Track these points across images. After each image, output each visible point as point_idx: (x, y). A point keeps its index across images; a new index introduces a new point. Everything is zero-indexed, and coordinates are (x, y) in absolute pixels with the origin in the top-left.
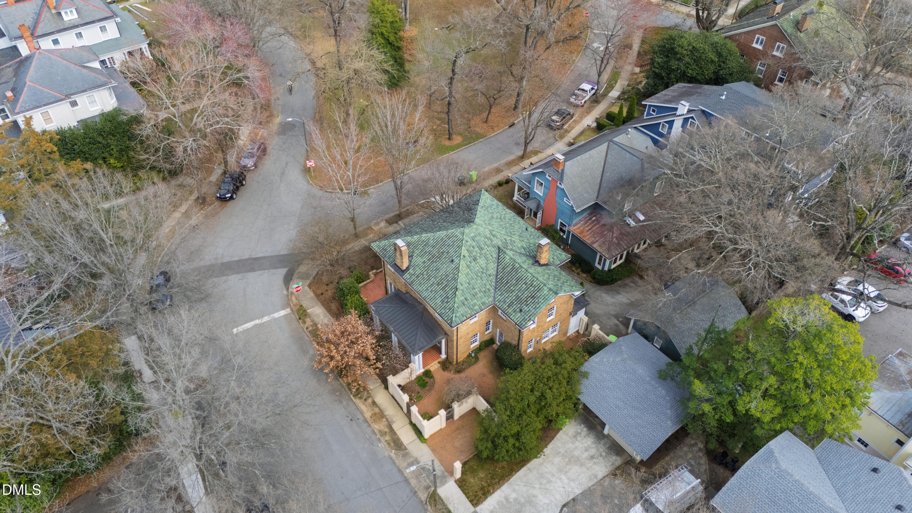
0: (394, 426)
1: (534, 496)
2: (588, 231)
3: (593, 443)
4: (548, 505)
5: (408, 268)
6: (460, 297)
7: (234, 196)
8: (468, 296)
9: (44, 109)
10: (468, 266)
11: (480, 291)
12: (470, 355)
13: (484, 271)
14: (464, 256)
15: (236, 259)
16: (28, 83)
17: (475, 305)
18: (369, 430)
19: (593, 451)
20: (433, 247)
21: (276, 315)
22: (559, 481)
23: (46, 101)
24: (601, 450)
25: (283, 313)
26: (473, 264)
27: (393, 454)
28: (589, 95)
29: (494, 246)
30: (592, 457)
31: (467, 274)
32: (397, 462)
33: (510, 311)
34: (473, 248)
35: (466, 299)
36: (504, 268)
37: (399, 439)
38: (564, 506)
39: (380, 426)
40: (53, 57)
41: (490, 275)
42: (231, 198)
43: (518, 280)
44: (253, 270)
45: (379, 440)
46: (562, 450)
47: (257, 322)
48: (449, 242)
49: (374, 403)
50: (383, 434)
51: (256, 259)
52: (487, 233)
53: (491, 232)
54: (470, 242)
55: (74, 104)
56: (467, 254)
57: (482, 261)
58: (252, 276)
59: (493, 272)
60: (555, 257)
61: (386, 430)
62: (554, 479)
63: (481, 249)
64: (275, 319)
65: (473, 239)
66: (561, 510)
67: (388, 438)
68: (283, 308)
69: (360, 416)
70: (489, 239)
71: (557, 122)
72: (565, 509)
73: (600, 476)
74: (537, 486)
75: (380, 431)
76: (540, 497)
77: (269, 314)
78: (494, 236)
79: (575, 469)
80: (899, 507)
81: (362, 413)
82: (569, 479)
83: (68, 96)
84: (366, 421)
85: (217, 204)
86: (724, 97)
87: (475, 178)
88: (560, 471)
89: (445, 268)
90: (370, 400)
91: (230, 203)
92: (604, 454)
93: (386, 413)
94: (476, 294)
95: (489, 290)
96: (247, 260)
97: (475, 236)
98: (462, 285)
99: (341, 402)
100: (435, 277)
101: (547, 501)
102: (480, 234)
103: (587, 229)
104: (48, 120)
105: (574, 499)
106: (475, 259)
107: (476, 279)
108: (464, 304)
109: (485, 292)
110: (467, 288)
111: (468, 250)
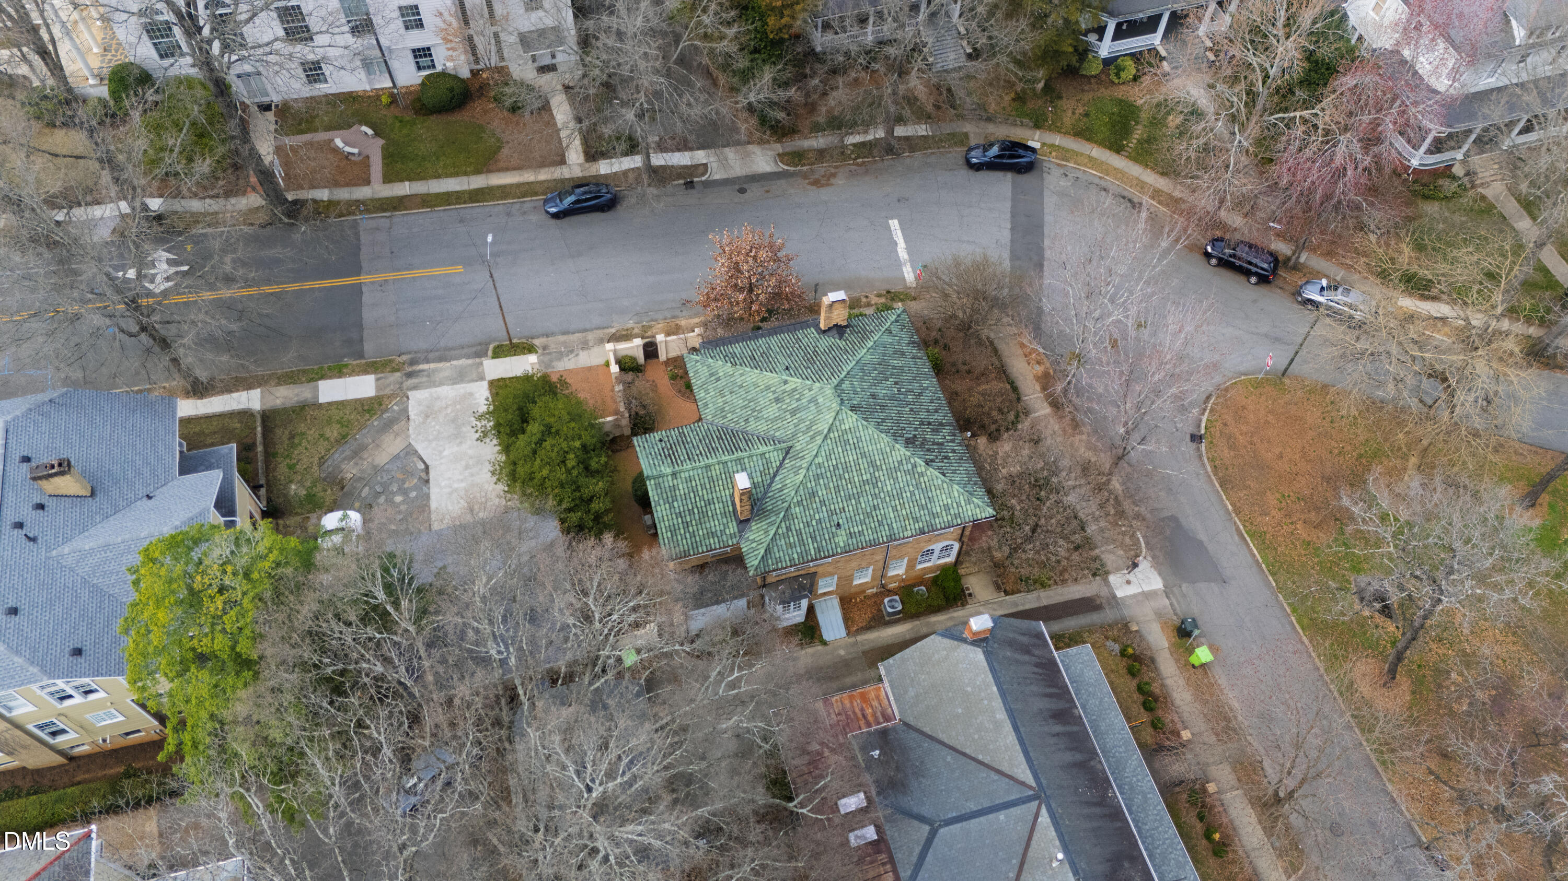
1: (461, 443)
2: (862, 710)
4: (441, 452)
10: (768, 388)
11: (725, 403)
13: (756, 413)
14: (786, 382)
20: (835, 357)
22: (461, 477)
26: (771, 396)
27: (613, 331)
29: (794, 435)
31: (756, 385)
34: (798, 400)
35: (718, 380)
38: (427, 467)
41: (747, 421)
54: (808, 395)
56: (788, 387)
57: (772, 411)
59: (752, 426)
60: (754, 545)
62: (467, 473)
63: (794, 412)
65: (813, 400)
66: (424, 462)
69: (684, 313)
70: (809, 428)
72: (422, 466)
74: (470, 452)
76: (456, 449)
80: (14, 611)
82: (455, 490)
84: (675, 318)
88: (470, 486)
94: (723, 396)
95: (723, 417)
97: (817, 404)
98: (742, 375)
101: (446, 453)
102: (819, 412)
103: (869, 711)
105: (427, 481)
106: (777, 400)
107: (744, 399)
108: (712, 375)
109: (723, 410)
110: (734, 383)
111: (794, 390)
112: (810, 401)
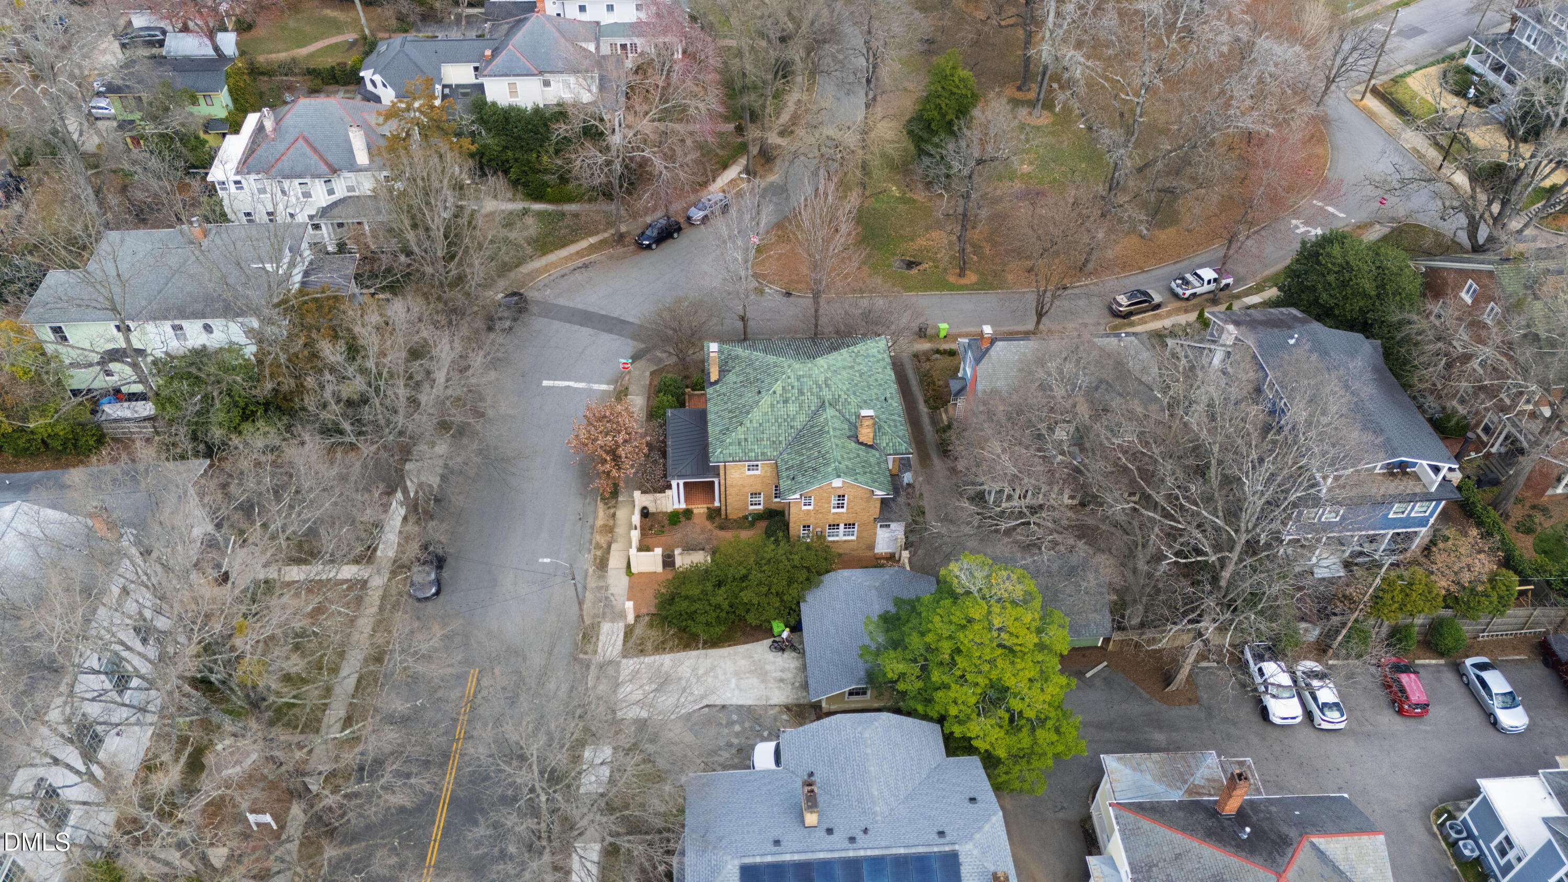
0: (614, 546)
3: (796, 668)
5: (716, 382)
6: (740, 433)
7: (654, 246)
8: (751, 438)
9: (512, 79)
10: (772, 405)
11: (768, 439)
12: (746, 517)
13: (789, 419)
14: (774, 392)
15: (603, 313)
16: (510, 47)
17: (752, 450)
18: (588, 537)
19: (788, 676)
20: (755, 369)
21: (596, 387)
23: (518, 71)
24: (798, 679)
25: (604, 387)
26: (780, 405)
27: (591, 570)
28: (1206, 288)
29: (819, 397)
30: (782, 680)
31: (766, 414)
32: (589, 579)
33: (784, 474)
34: (793, 387)
35: (746, 440)
36: (812, 427)
37: (608, 560)
38: (708, 706)
39: (601, 539)
40: (548, 25)
41: (792, 427)
42: (649, 247)
43: (815, 445)
44: (610, 331)
45: (589, 551)
46: (756, 657)
47: (572, 384)
48: (772, 371)
49: (614, 515)
50: (598, 547)
51: (623, 322)
52: (821, 379)
53: (826, 379)
54: (793, 380)
55: (547, 84)
56: (779, 392)
57: (792, 408)
58: (605, 337)
59: (798, 424)
61: (605, 546)
63: (801, 393)
64: (591, 389)
65: (798, 378)
66: (702, 708)
67: (599, 553)
68: (608, 383)
69: (591, 520)
70: (819, 386)
71: (1121, 305)
72: (705, 710)
73: (772, 702)
75: (597, 543)
77: (589, 382)
78: (827, 385)
79: (754, 681)
81: (596, 518)
82: (737, 686)
83: (541, 73)
84: (592, 527)
85: (632, 248)
86: (1292, 342)
87: (942, 334)
88: (736, 673)
89: (749, 396)
90: (612, 511)
91: (646, 253)
92: (797, 684)
93: (616, 530)
94: (762, 439)
95: (780, 442)
96: (613, 318)
97: (803, 376)
98: (751, 421)
99: (585, 498)
100: (733, 403)
102: (810, 376)
104: (513, 93)
105: (724, 707)
106: (786, 402)
107: (773, 424)
108: (739, 444)
109: (774, 442)
110: (755, 429)
111: (783, 388)
112: (798, 380)
